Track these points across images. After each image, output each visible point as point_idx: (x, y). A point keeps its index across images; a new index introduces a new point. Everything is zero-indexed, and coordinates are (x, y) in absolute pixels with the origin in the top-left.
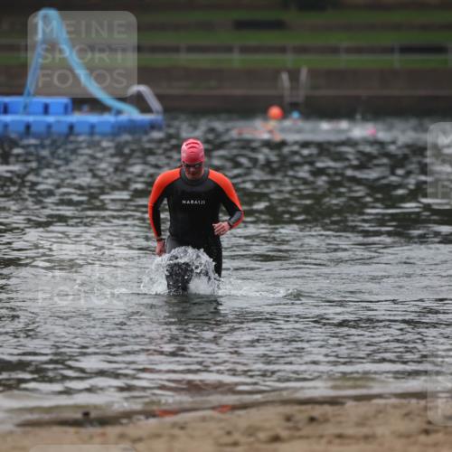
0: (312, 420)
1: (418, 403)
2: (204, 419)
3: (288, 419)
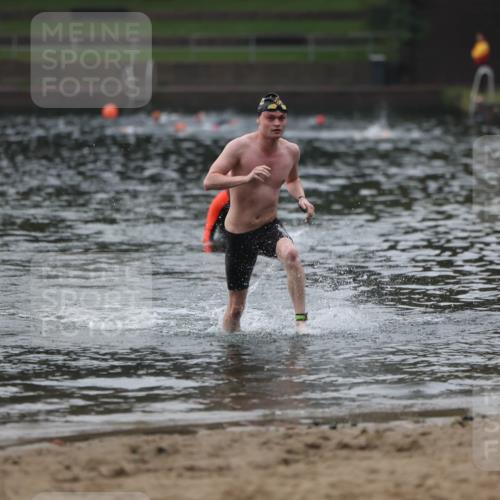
0: (161, 451)
1: (277, 431)
2: (40, 453)
3: (134, 450)
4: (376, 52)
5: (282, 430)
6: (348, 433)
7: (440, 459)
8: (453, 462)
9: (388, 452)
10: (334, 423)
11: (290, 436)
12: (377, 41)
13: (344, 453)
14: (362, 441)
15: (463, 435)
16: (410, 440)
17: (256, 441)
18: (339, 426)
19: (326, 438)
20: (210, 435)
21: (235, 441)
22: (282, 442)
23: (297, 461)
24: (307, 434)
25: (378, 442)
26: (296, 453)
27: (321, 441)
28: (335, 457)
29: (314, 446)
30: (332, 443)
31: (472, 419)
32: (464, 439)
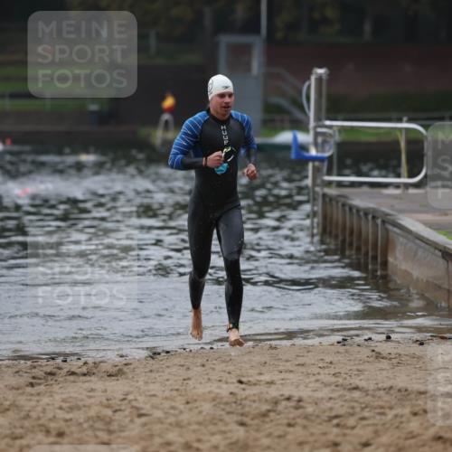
5: (29, 363)
6: (74, 365)
7: (137, 381)
8: (146, 383)
9: (102, 377)
10: (65, 357)
11: (35, 367)
13: (72, 378)
14: (84, 370)
15: (153, 365)
16: (117, 368)
17: (10, 370)
18: (69, 359)
19: (60, 369)
22: (29, 371)
23: (40, 384)
24: (46, 365)
25: (95, 371)
26: (40, 379)
27: (55, 370)
28: (66, 381)
29: (51, 374)
30: (64, 372)
31: (159, 354)
32: (154, 367)
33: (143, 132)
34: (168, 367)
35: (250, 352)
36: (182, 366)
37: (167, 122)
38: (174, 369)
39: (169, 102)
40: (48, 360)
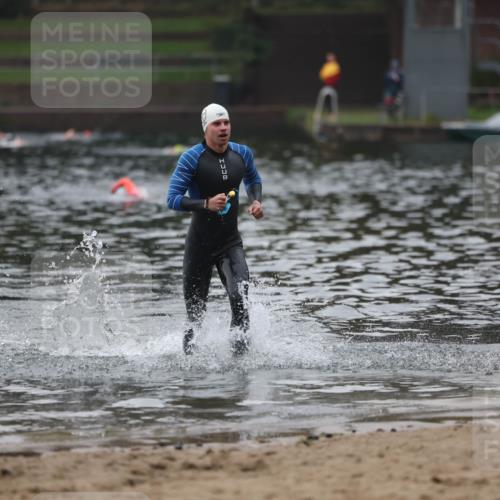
4: (221, 73)
5: (127, 451)
6: (193, 453)
7: (285, 479)
8: (298, 481)
9: (233, 472)
10: (179, 443)
11: (135, 457)
12: (220, 62)
13: (190, 473)
14: (208, 461)
15: (308, 454)
16: (256, 459)
17: (100, 462)
18: (185, 446)
19: (172, 459)
20: (55, 457)
21: (80, 462)
22: (127, 462)
23: (142, 482)
24: (153, 454)
25: (223, 463)
26: (143, 474)
27: (166, 462)
28: (180, 478)
29: (160, 467)
30: (177, 464)
31: (317, 438)
32: (309, 458)
33: (294, 113)
34: (330, 457)
35: (450, 436)
36: (350, 456)
37: (328, 98)
38: (338, 461)
39: (330, 69)
40: (155, 446)
